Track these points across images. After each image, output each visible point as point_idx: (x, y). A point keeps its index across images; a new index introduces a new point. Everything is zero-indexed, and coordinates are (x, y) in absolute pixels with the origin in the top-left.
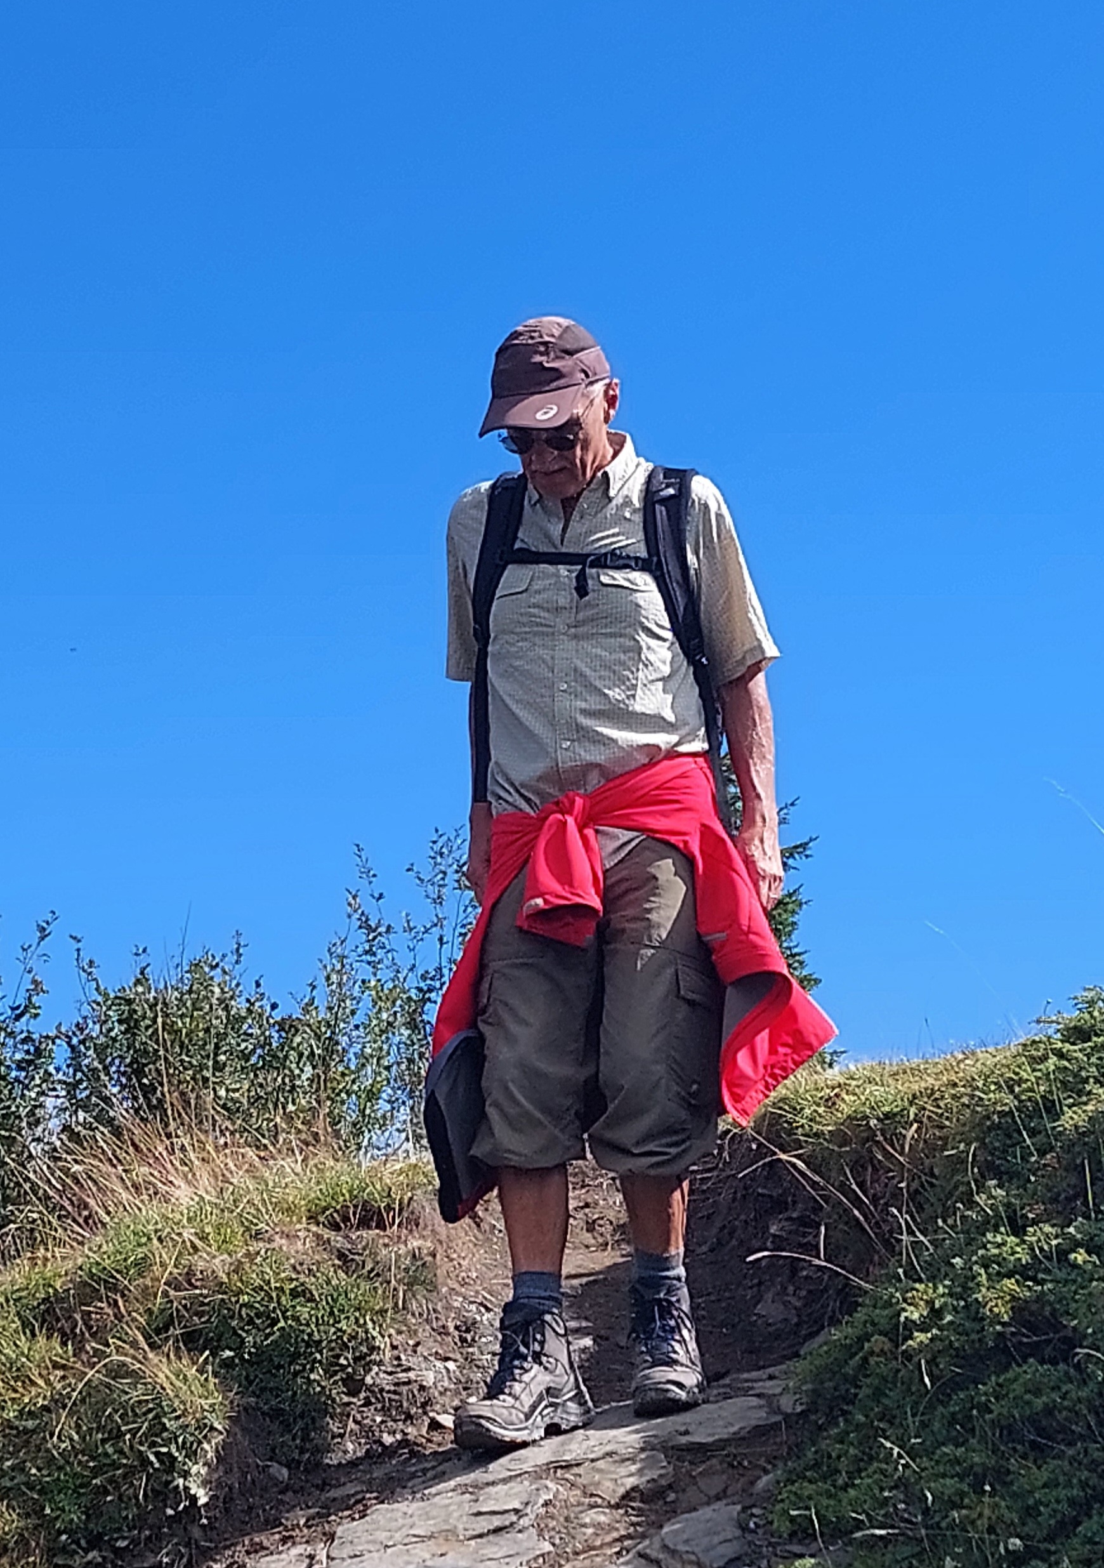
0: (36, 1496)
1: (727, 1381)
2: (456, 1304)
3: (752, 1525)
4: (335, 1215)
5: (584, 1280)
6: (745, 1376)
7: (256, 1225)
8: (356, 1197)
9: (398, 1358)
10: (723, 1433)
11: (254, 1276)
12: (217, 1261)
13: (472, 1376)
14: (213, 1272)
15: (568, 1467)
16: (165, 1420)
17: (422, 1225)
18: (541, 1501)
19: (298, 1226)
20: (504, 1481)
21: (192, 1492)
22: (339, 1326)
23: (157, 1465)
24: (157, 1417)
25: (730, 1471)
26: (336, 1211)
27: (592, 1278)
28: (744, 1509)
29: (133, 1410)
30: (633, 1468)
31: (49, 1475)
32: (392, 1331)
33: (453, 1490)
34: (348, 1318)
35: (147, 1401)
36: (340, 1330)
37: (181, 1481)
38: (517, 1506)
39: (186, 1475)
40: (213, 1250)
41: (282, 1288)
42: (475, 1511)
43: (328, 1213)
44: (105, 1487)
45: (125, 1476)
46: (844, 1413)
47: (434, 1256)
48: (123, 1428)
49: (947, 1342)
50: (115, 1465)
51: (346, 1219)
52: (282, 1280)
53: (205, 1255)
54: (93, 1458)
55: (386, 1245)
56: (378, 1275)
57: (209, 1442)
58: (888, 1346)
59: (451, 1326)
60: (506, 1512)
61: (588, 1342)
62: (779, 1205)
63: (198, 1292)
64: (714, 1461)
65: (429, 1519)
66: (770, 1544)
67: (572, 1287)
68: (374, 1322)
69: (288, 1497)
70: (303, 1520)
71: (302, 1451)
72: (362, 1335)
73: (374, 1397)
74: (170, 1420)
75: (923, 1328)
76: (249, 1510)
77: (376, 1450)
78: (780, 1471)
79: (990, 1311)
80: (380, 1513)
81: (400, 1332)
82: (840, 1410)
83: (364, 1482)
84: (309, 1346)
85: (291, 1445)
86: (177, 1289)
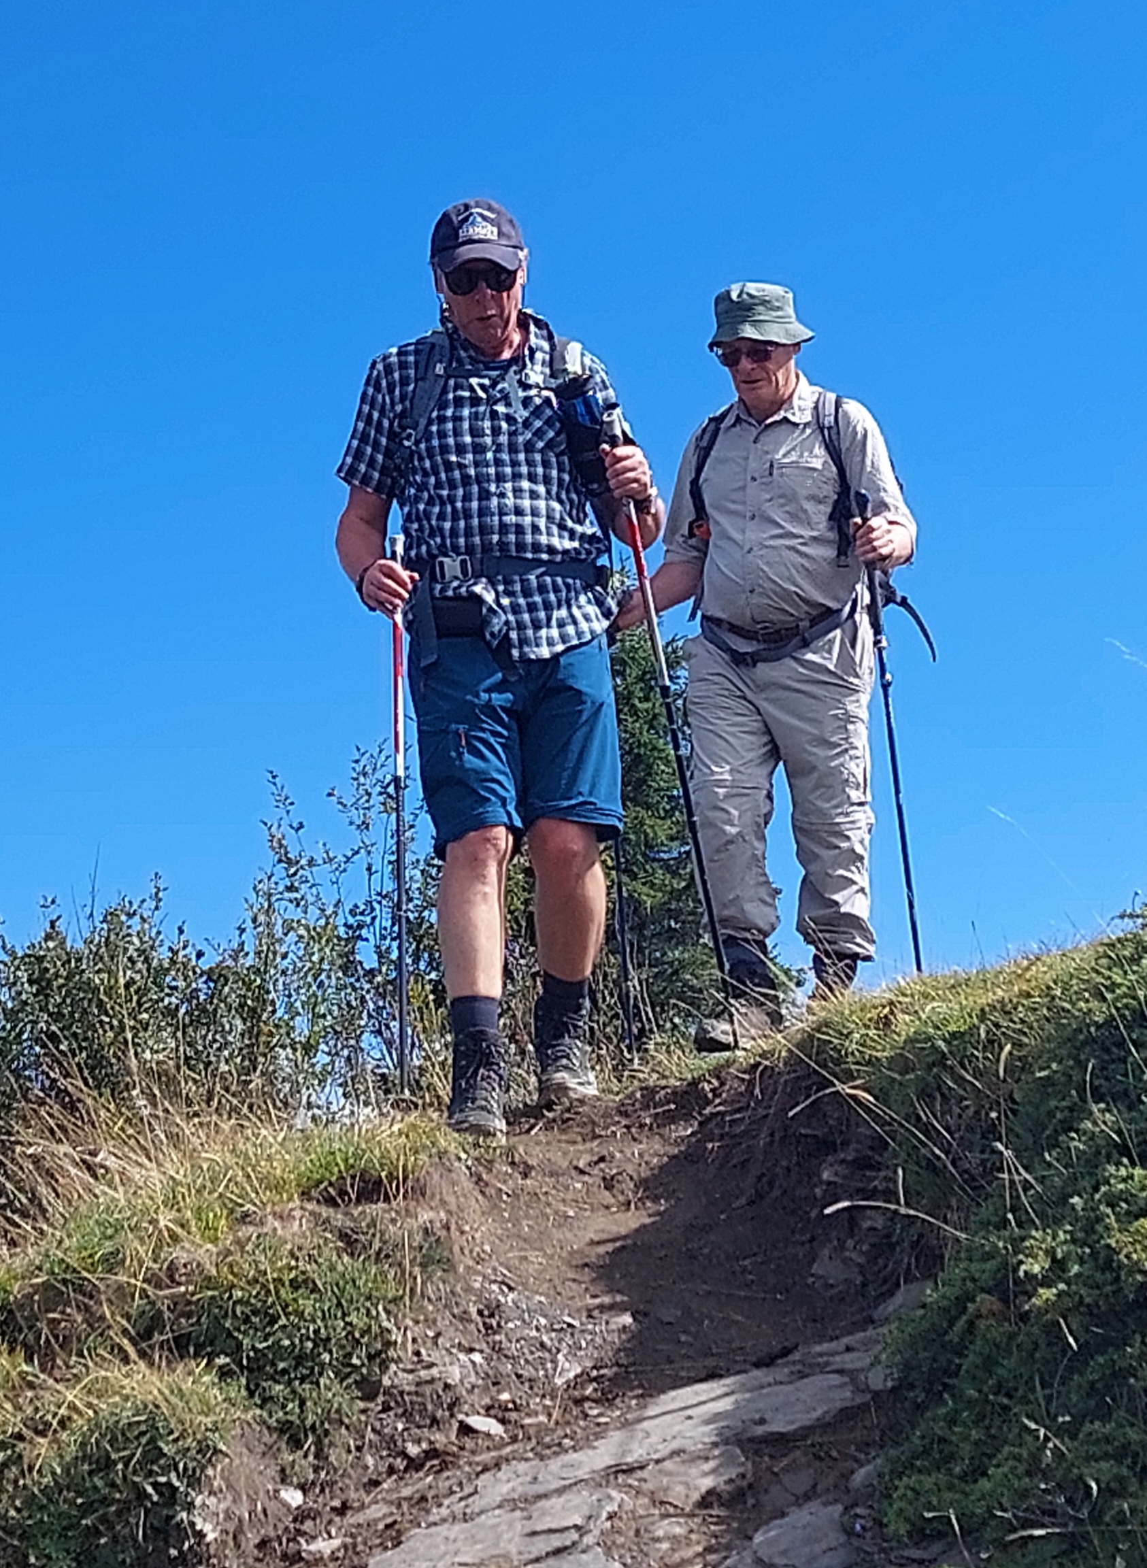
0: (16, 1543)
1: (796, 1356)
2: (477, 1285)
3: (858, 1527)
4: (330, 1190)
5: (610, 1247)
6: (818, 1349)
7: (242, 1206)
8: (352, 1166)
9: (418, 1354)
10: (804, 1419)
11: (246, 1266)
12: (202, 1251)
13: (501, 1368)
14: (199, 1265)
15: (630, 1470)
16: (162, 1445)
17: (429, 1194)
18: (604, 1515)
19: (291, 1205)
20: (560, 1491)
21: (198, 1528)
22: (347, 1319)
23: (155, 1498)
24: (152, 1440)
25: (817, 1463)
26: (331, 1184)
27: (618, 1244)
28: (846, 1509)
29: (123, 1434)
31: (30, 1517)
32: (410, 1323)
33: (499, 1507)
34: (358, 1309)
35: (139, 1423)
36: (350, 1324)
37: (184, 1515)
38: (579, 1522)
39: (190, 1506)
40: (198, 1240)
41: (281, 1280)
42: (528, 1530)
43: (322, 1187)
44: (97, 1528)
45: (119, 1513)
46: (946, 1386)
47: (448, 1229)
48: (114, 1456)
49: (1077, 1298)
50: (105, 1501)
51: (343, 1193)
52: (280, 1270)
53: (187, 1245)
54: (79, 1494)
55: (393, 1221)
56: (387, 1256)
57: (214, 1467)
58: (997, 1306)
59: (473, 1310)
60: (567, 1528)
61: (627, 1319)
62: (827, 1146)
63: (183, 1289)
64: (798, 1453)
65: (475, 1543)
66: (882, 1550)
67: (599, 1256)
68: (388, 1312)
69: (308, 1526)
70: (327, 1552)
71: (316, 1470)
72: (375, 1329)
73: (394, 1401)
74: (167, 1443)
75: (1047, 1282)
76: (263, 1544)
77: (400, 1463)
78: (879, 1461)
79: (1128, 1256)
80: (417, 1539)
81: (417, 1322)
82: (945, 1386)
83: (392, 1503)
84: (316, 1345)
85: (304, 1464)
86: (158, 1286)
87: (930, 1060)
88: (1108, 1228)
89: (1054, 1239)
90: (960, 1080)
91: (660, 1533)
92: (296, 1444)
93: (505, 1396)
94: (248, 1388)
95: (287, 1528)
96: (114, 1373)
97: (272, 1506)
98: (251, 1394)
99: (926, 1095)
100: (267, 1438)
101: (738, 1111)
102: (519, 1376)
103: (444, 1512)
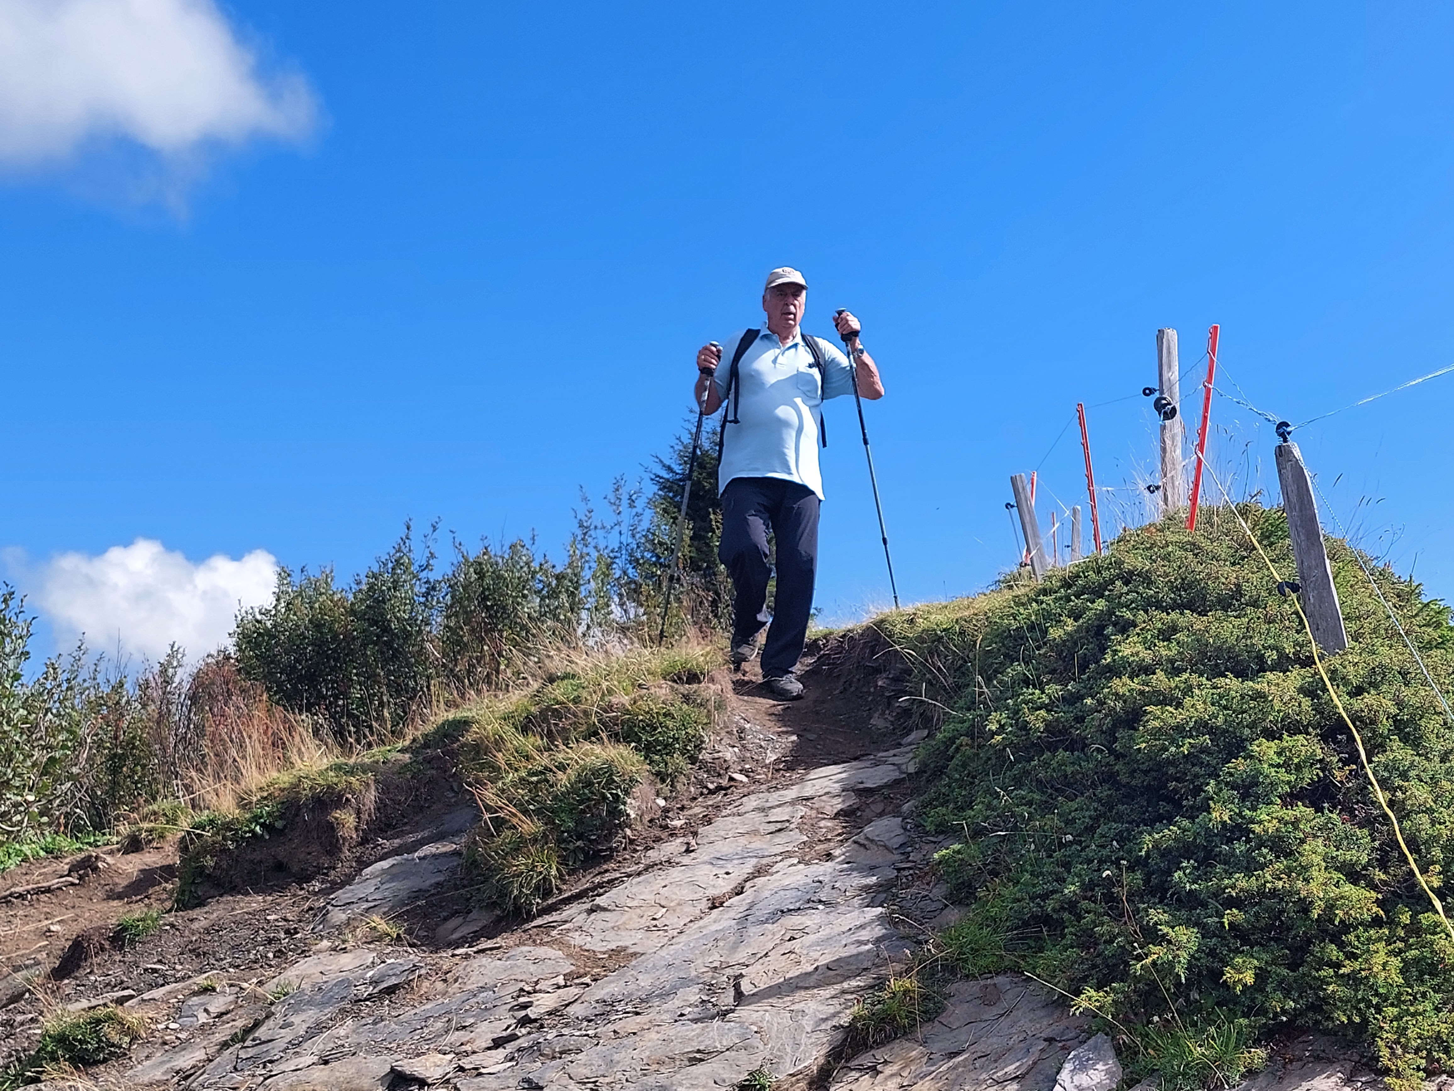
0: (550, 814)
1: (871, 757)
3: (909, 827)
4: (676, 677)
6: (881, 754)
7: (638, 681)
8: (684, 667)
9: (713, 746)
10: (880, 783)
11: (644, 706)
12: (623, 699)
13: (745, 755)
14: (623, 704)
15: (807, 799)
16: (614, 777)
18: (798, 817)
19: (660, 682)
20: (779, 806)
21: (628, 812)
22: (687, 731)
23: (611, 799)
24: (610, 775)
25: (886, 801)
26: (676, 674)
28: (902, 820)
29: (597, 773)
30: (840, 800)
31: (556, 804)
32: (711, 733)
33: (753, 811)
34: (690, 727)
35: (604, 768)
36: (688, 733)
37: (622, 806)
38: (787, 819)
39: (625, 804)
41: (659, 712)
42: (766, 821)
43: (672, 675)
44: (585, 810)
45: (595, 805)
46: (943, 773)
48: (593, 781)
49: (1010, 741)
50: (590, 799)
51: (681, 678)
52: (659, 708)
53: (616, 696)
54: (577, 796)
55: (703, 691)
57: (635, 788)
58: (969, 742)
59: (734, 730)
60: (783, 821)
61: (795, 738)
63: (616, 714)
64: (877, 797)
65: (744, 825)
66: (918, 837)
68: (703, 729)
69: (669, 814)
70: (679, 826)
71: (671, 792)
72: (697, 735)
73: (703, 765)
75: (998, 734)
76: (651, 821)
77: (705, 791)
78: (914, 801)
80: (718, 822)
81: (714, 734)
83: (704, 807)
84: (673, 740)
85: (666, 789)
86: (604, 712)
89: (1000, 717)
91: (822, 825)
92: (663, 781)
93: (747, 766)
94: (644, 756)
95: (660, 815)
97: (654, 805)
98: (646, 759)
100: (652, 778)
101: (837, 654)
102: (752, 758)
103: (728, 812)
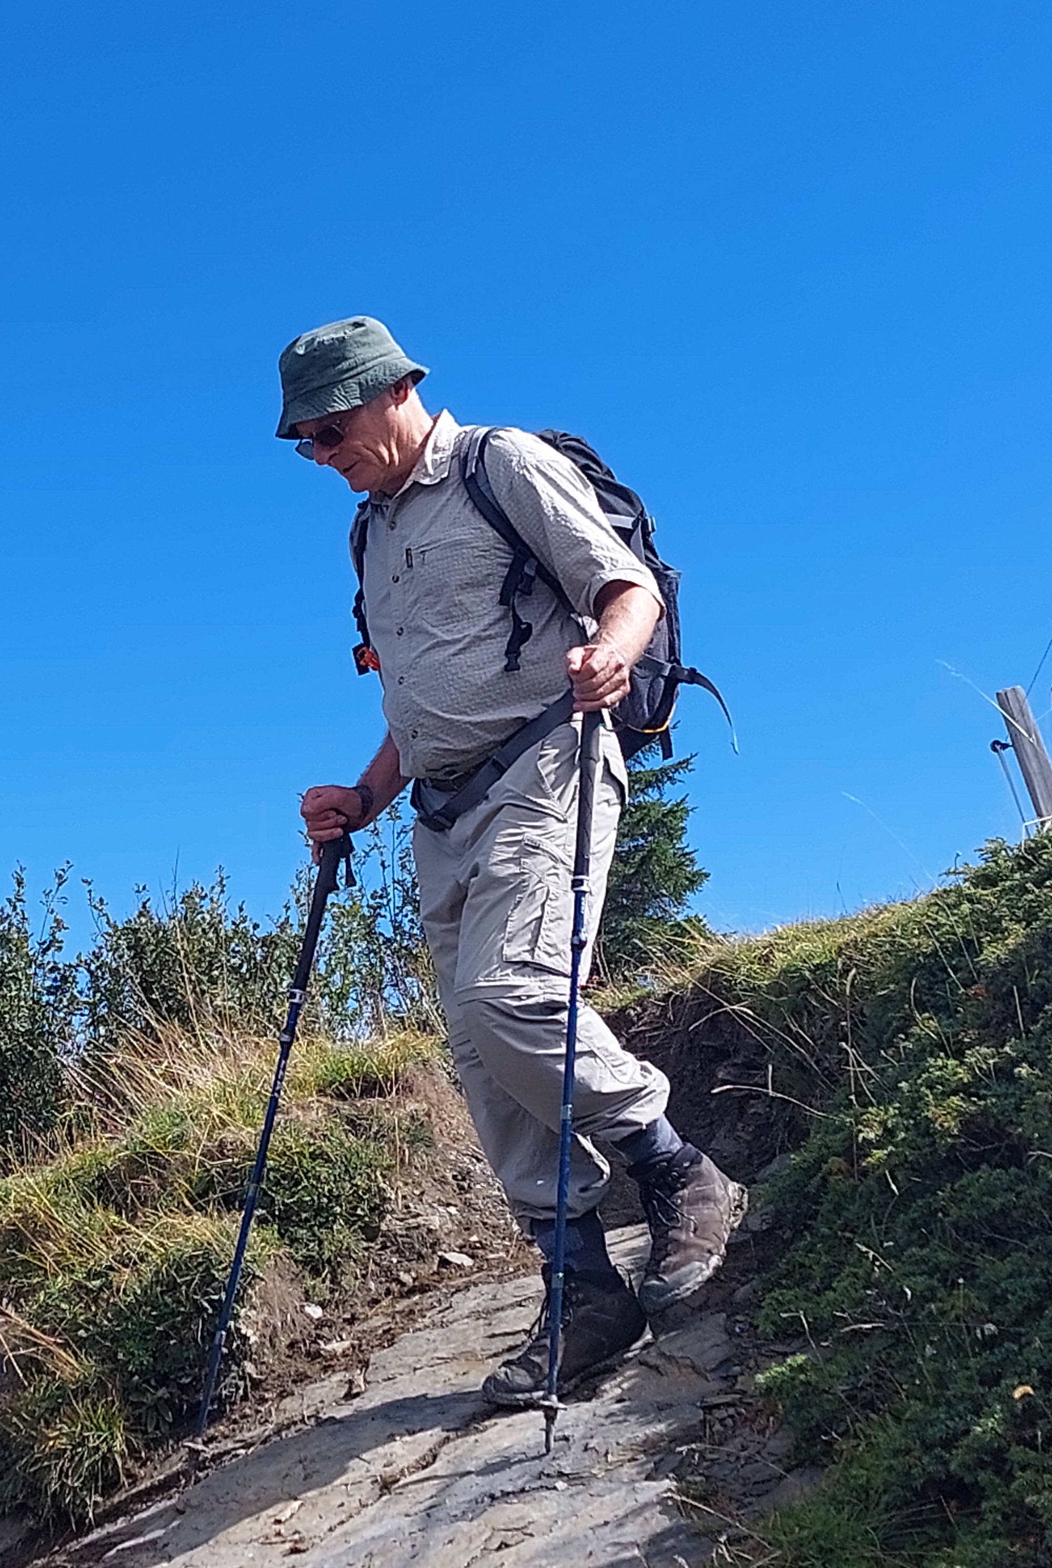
0: (108, 1344)
2: (452, 1157)
3: (737, 1330)
4: (341, 1088)
8: (357, 1071)
9: (407, 1207)
11: (277, 1143)
12: (244, 1133)
13: (471, 1218)
14: (242, 1142)
16: (214, 1272)
17: (415, 1091)
19: (310, 1099)
21: (243, 1332)
22: (354, 1182)
23: (210, 1311)
24: (207, 1269)
26: (341, 1084)
28: (729, 1317)
29: (186, 1265)
31: (118, 1325)
32: (401, 1184)
33: (468, 1317)
34: (360, 1174)
35: (197, 1256)
36: (356, 1185)
37: (232, 1323)
39: (236, 1317)
40: (240, 1123)
41: (302, 1152)
42: (490, 1333)
43: (334, 1086)
44: (167, 1333)
45: (183, 1322)
46: (807, 1227)
47: (429, 1116)
48: (179, 1281)
49: (902, 1158)
50: (174, 1314)
51: (350, 1091)
52: (302, 1145)
53: (232, 1128)
54: (154, 1309)
55: (387, 1110)
56: (383, 1136)
57: (253, 1288)
58: (844, 1166)
59: (449, 1175)
60: (518, 1332)
63: (230, 1160)
65: (449, 1343)
66: (755, 1345)
68: (384, 1176)
69: (325, 1332)
70: (340, 1351)
71: (332, 1291)
72: (374, 1189)
73: (390, 1241)
74: (218, 1270)
75: (880, 1145)
76: (291, 1346)
77: (395, 1287)
78: (754, 1282)
79: (941, 1125)
80: (406, 1341)
81: (406, 1184)
82: (805, 1225)
83: (388, 1315)
84: (330, 1201)
85: (322, 1287)
86: (212, 1159)
87: (798, 986)
88: (927, 1104)
89: (886, 1113)
90: (822, 1000)
92: (316, 1272)
93: (474, 1238)
94: (279, 1232)
95: (310, 1335)
96: (179, 1221)
97: (299, 1318)
98: (282, 1236)
99: (796, 1013)
100: (294, 1269)
101: (655, 1029)
102: (485, 1224)
103: (427, 1321)
